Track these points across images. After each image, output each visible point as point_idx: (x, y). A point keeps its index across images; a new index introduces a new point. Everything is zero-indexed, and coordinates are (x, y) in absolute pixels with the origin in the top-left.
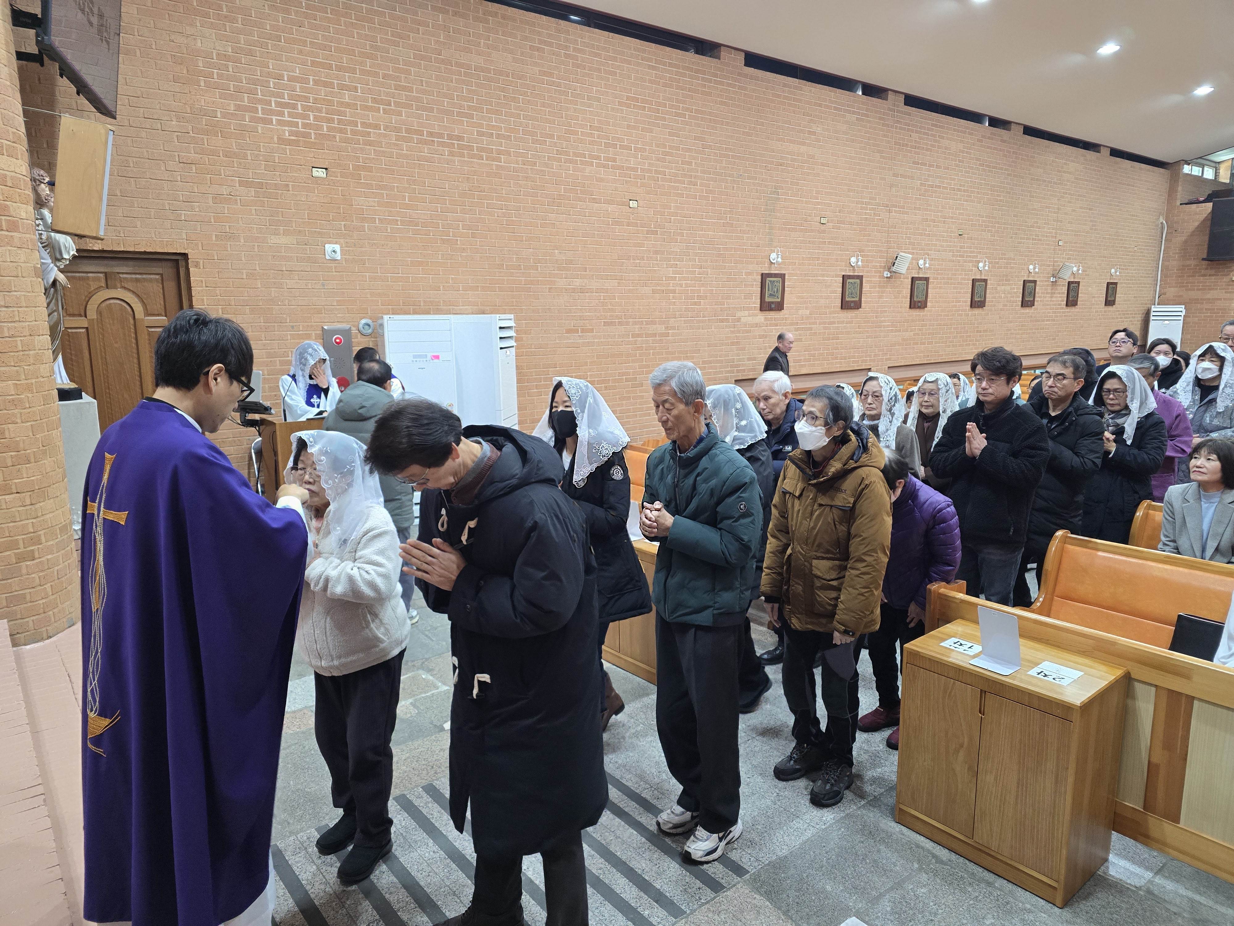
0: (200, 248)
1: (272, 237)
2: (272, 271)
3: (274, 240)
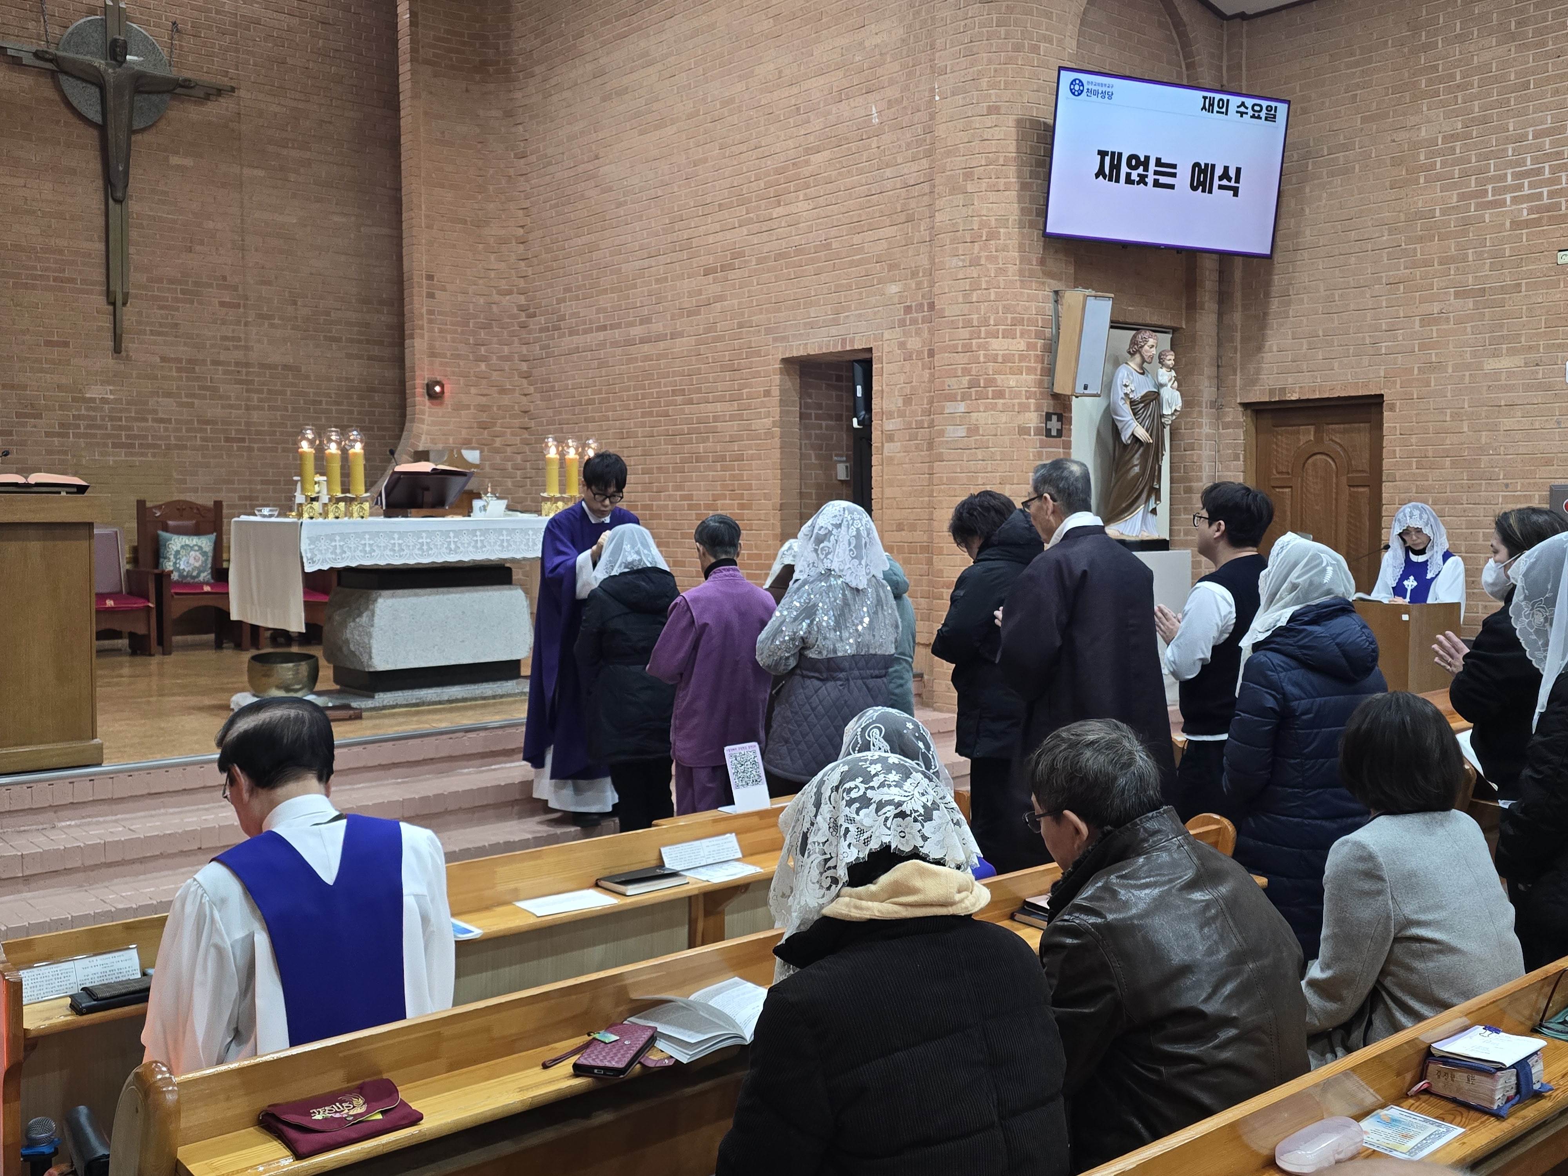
0: (1398, 386)
1: (1491, 360)
2: (1486, 408)
3: (1491, 365)
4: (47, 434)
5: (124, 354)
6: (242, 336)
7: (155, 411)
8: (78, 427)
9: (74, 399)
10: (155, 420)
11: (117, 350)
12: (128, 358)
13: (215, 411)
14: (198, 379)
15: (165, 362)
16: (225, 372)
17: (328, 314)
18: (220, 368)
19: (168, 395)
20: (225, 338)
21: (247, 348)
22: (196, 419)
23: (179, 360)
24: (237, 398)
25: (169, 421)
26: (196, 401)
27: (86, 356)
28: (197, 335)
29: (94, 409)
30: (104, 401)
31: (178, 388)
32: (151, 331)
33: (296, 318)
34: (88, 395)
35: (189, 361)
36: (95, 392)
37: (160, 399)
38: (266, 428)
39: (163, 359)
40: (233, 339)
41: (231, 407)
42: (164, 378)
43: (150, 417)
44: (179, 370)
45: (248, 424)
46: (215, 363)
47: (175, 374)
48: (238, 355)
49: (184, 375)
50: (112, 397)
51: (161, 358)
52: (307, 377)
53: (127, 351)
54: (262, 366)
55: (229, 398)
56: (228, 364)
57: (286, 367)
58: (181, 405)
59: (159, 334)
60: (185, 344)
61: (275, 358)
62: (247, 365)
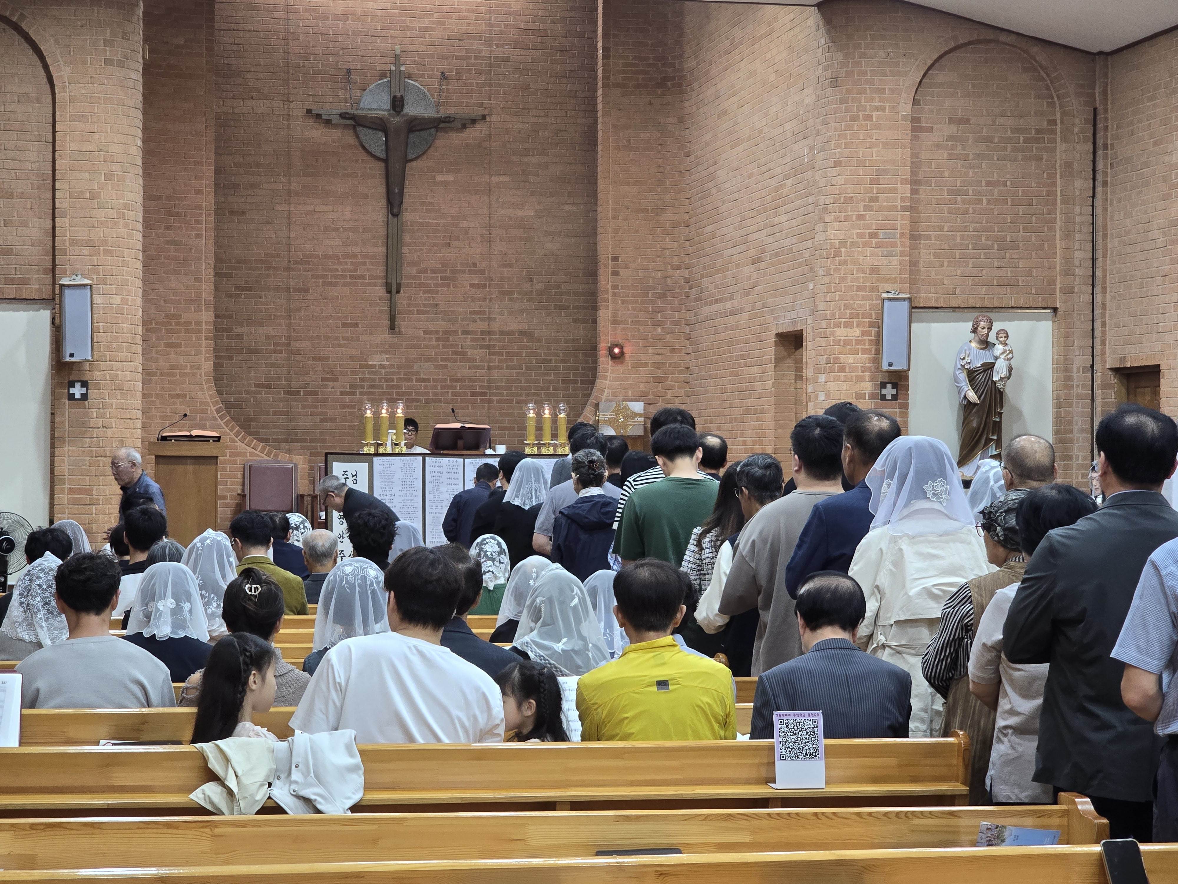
4: (342, 393)
5: (397, 329)
6: (487, 310)
7: (418, 373)
8: (362, 387)
9: (361, 367)
10: (418, 380)
11: (392, 327)
12: (400, 332)
13: (464, 371)
14: (452, 346)
15: (427, 334)
16: (473, 340)
17: (558, 286)
18: (469, 336)
19: (428, 360)
20: (473, 313)
21: (490, 319)
22: (448, 378)
23: (437, 332)
24: (482, 360)
25: (428, 380)
26: (449, 364)
27: (371, 334)
28: (452, 311)
29: (375, 373)
30: (382, 366)
31: (436, 354)
32: (417, 310)
33: (532, 291)
34: (370, 363)
35: (446, 332)
36: (374, 361)
37: (422, 364)
38: (504, 384)
39: (426, 332)
40: (480, 313)
41: (476, 367)
42: (426, 347)
43: (414, 378)
44: (437, 339)
45: (489, 381)
46: (466, 332)
47: (434, 343)
48: (483, 326)
49: (441, 343)
50: (388, 363)
51: (424, 331)
52: (539, 340)
53: (399, 327)
54: (502, 333)
55: (475, 360)
56: (475, 333)
57: (522, 333)
58: (437, 367)
59: (423, 312)
60: (443, 320)
61: (514, 326)
62: (489, 333)
